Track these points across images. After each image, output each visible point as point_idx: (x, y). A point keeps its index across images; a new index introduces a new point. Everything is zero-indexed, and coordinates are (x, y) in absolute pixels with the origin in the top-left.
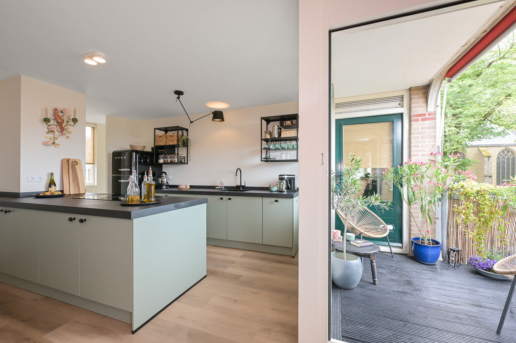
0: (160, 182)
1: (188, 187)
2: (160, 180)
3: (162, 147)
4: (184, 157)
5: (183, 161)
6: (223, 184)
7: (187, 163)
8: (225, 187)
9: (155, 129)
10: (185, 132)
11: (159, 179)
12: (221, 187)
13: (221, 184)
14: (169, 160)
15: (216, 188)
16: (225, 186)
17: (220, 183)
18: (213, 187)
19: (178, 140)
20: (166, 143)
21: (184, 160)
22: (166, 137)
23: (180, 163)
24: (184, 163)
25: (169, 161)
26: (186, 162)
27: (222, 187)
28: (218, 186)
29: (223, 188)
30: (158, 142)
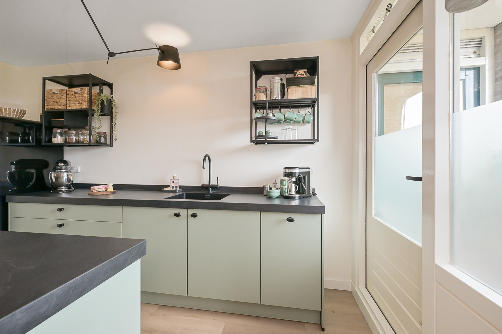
0: (54, 180)
1: (111, 189)
2: (54, 175)
3: (59, 114)
4: (105, 133)
5: (103, 140)
6: (178, 182)
7: (111, 145)
8: (180, 187)
9: (44, 79)
10: (106, 89)
11: (51, 174)
12: (173, 187)
13: (173, 182)
14: (74, 138)
15: (165, 189)
16: (180, 185)
17: (172, 181)
18: (159, 189)
19: (91, 102)
20: (66, 105)
21: (106, 139)
22: (67, 94)
23: (98, 144)
24: (105, 145)
25: (74, 141)
26: (108, 143)
27: (176, 187)
28: (169, 186)
29: (178, 189)
30: (50, 104)
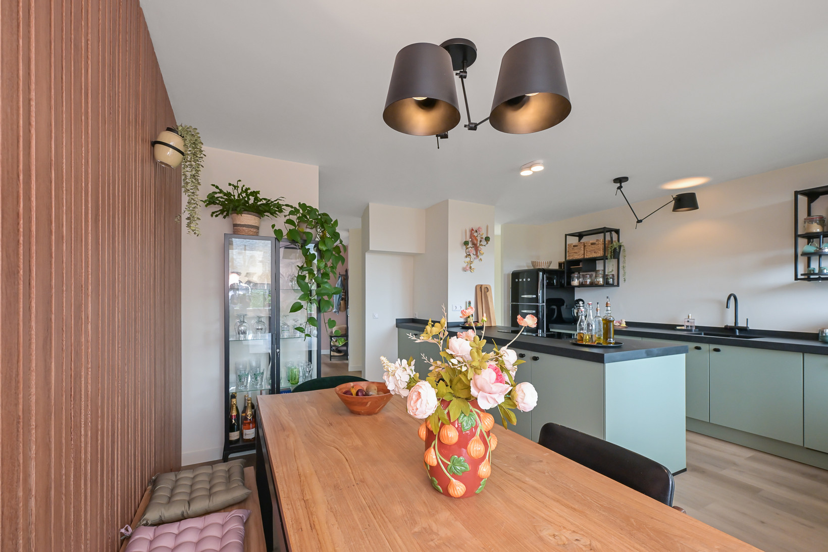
0: (576, 315)
1: (624, 325)
2: (576, 311)
3: (576, 262)
4: (613, 275)
5: (611, 281)
6: (694, 322)
7: (618, 285)
8: (697, 327)
9: (566, 235)
10: (614, 235)
11: (574, 311)
12: (687, 326)
13: (688, 321)
14: (588, 281)
15: (678, 328)
16: (696, 325)
17: (686, 320)
18: (673, 327)
19: (605, 249)
20: (584, 254)
21: (613, 280)
22: (584, 246)
23: (607, 284)
24: (612, 285)
25: (588, 283)
26: (616, 283)
27: (691, 326)
28: (683, 326)
29: (694, 329)
30: (571, 255)
